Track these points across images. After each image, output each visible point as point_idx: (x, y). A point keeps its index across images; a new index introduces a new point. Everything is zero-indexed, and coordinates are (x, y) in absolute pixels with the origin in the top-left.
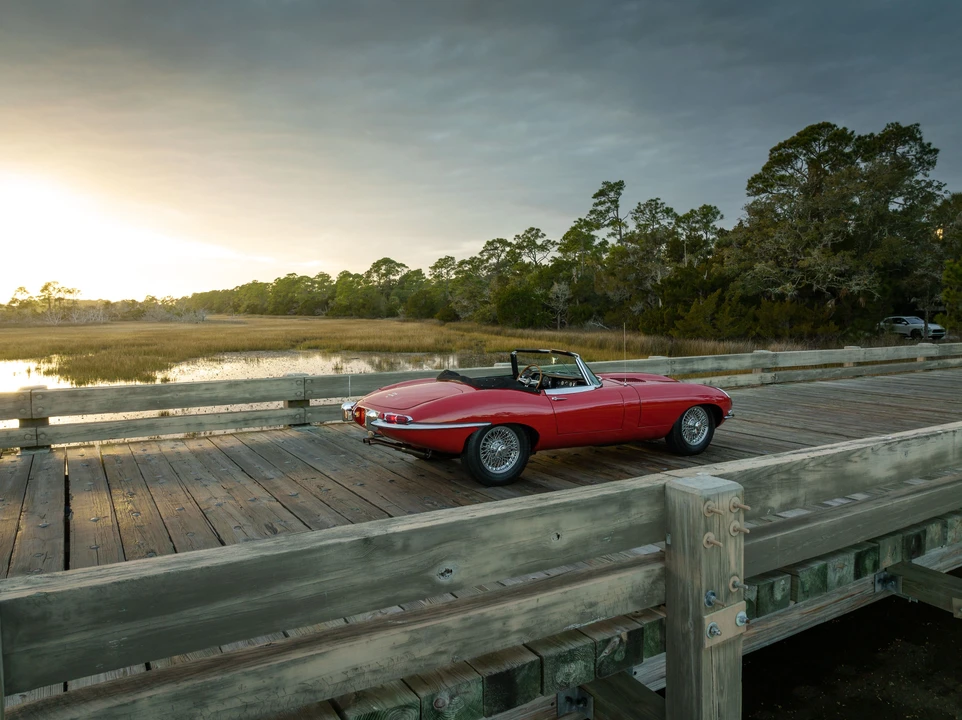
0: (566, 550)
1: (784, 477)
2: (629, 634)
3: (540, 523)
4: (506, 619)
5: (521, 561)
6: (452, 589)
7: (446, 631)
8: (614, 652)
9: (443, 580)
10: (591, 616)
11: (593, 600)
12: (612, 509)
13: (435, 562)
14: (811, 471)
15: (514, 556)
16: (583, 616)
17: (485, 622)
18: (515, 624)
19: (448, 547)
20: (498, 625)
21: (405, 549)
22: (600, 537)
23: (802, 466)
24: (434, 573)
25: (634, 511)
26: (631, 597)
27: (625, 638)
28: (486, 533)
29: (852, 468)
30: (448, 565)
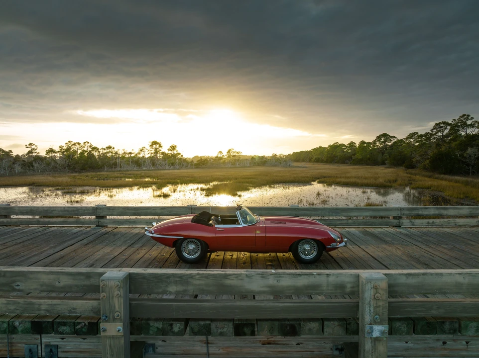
0: (62, 288)
1: (177, 279)
2: (89, 323)
3: (52, 277)
4: (40, 305)
5: (44, 288)
6: (19, 290)
7: (19, 303)
8: (82, 328)
9: (17, 288)
10: (74, 312)
11: (75, 307)
12: (82, 277)
13: (14, 282)
14: (197, 279)
15: (42, 286)
16: (70, 312)
17: (33, 304)
18: (43, 307)
19: (18, 278)
20: (37, 306)
21: (4, 276)
22: (76, 286)
23: (191, 276)
24: (13, 285)
25: (92, 280)
26: (92, 310)
27: (87, 324)
28: (32, 276)
29: (228, 282)
30: (19, 283)
